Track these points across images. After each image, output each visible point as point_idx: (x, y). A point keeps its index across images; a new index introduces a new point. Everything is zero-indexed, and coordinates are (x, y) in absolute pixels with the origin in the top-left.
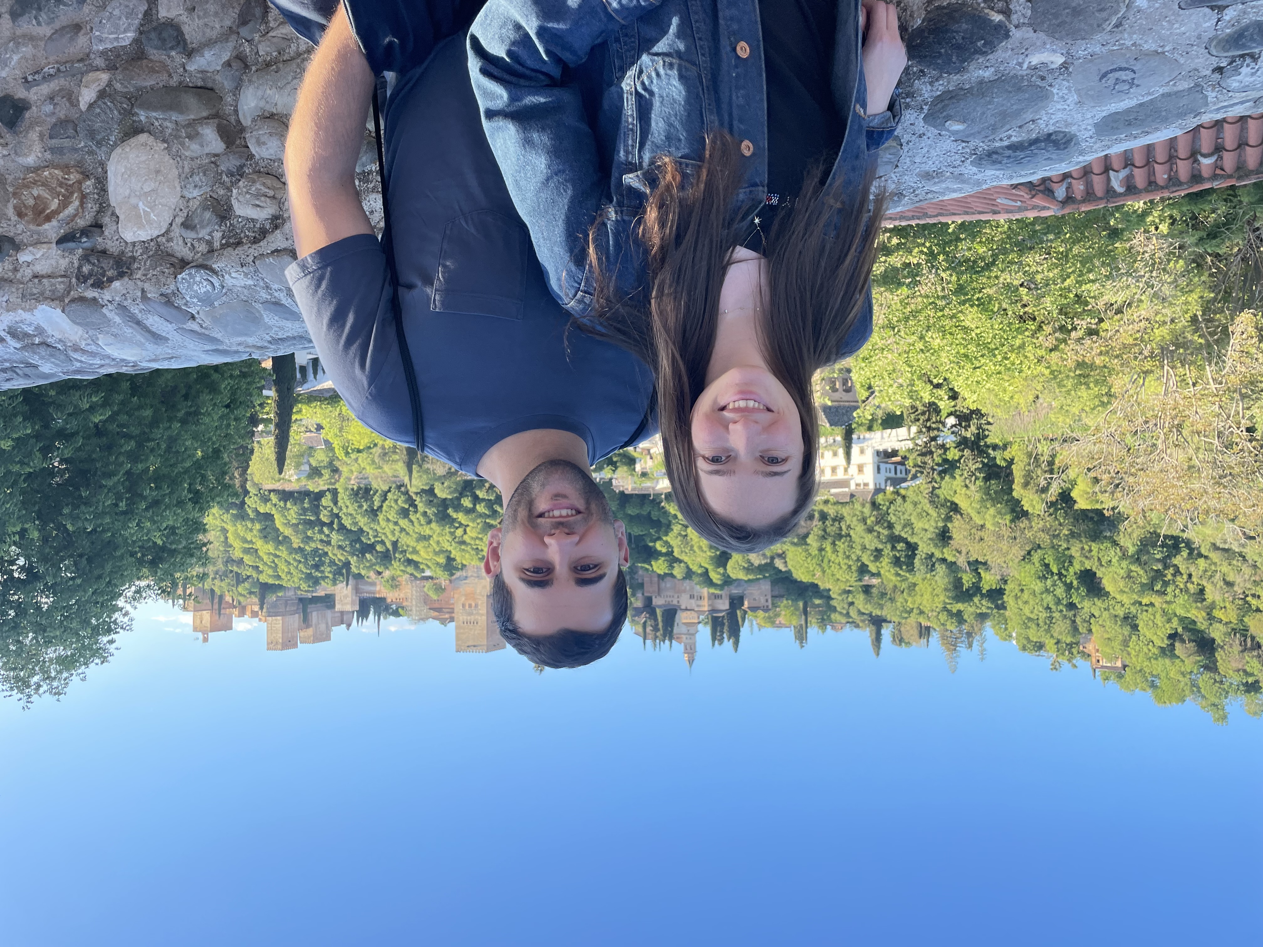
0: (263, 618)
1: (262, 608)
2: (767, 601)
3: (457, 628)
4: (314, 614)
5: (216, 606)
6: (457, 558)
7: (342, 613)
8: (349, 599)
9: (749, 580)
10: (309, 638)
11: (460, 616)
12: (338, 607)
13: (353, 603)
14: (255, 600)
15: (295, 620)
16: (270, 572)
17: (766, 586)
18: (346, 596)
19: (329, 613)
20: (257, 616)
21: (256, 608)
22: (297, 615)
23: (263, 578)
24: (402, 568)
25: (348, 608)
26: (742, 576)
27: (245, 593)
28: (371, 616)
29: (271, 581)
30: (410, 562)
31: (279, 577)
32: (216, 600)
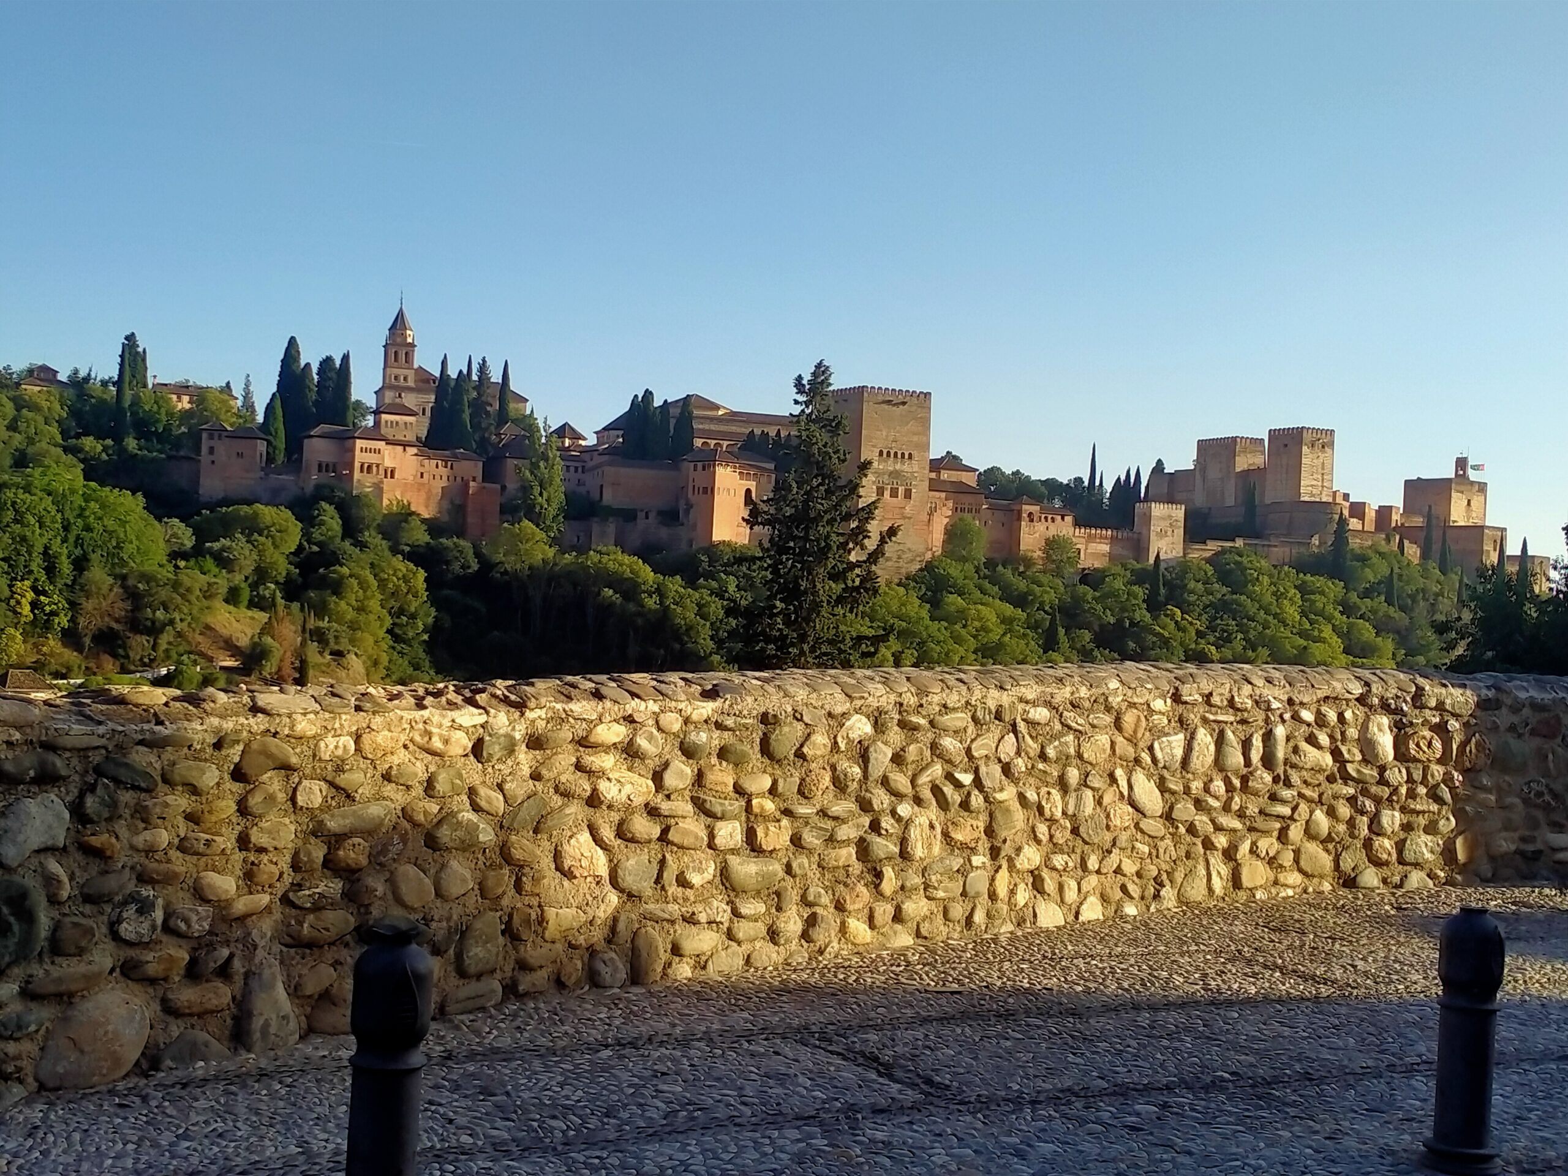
0: (1339, 500)
1: (1342, 522)
2: (211, 450)
3: (926, 447)
4: (1230, 501)
5: (1436, 535)
6: (918, 602)
7: (1171, 500)
8: (1155, 528)
9: (249, 503)
10: (1244, 451)
11: (917, 471)
12: (1178, 513)
13: (1147, 518)
14: (1354, 543)
15: (1271, 493)
16: (1320, 601)
17: (211, 486)
18: (1162, 534)
19: (1200, 500)
20: (1353, 505)
21: (1354, 524)
22: (1268, 501)
23: (1334, 589)
24: (1037, 589)
25: (1158, 510)
26: (267, 513)
27: (1375, 559)
28: (1108, 486)
29: (1319, 582)
30: (1020, 601)
31: (1303, 589)
32: (1436, 547)
